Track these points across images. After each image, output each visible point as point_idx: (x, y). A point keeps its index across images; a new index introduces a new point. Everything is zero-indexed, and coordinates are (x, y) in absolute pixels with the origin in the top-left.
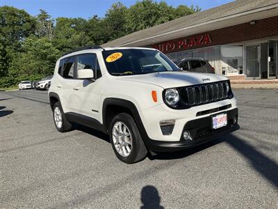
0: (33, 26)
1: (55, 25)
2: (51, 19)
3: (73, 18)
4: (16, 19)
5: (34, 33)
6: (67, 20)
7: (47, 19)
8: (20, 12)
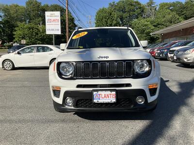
0: (143, 11)
1: (157, 9)
2: (156, 5)
3: (172, 2)
4: (132, 7)
5: (142, 16)
6: (167, 4)
7: (153, 5)
8: (135, 2)
